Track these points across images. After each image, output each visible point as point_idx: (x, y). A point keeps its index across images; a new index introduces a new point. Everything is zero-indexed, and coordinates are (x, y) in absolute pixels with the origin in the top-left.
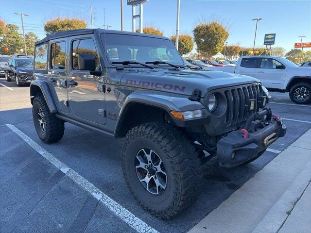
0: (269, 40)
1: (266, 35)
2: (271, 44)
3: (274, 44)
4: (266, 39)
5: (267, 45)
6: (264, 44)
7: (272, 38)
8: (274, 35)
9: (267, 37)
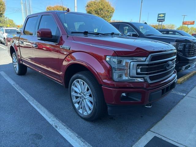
0: (161, 18)
1: (159, 14)
2: (162, 21)
3: (164, 21)
4: (158, 17)
5: (159, 21)
6: (157, 21)
7: (163, 17)
8: (164, 14)
9: (159, 16)
